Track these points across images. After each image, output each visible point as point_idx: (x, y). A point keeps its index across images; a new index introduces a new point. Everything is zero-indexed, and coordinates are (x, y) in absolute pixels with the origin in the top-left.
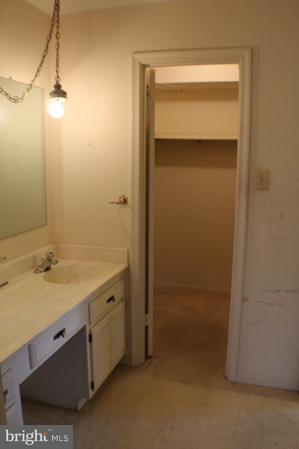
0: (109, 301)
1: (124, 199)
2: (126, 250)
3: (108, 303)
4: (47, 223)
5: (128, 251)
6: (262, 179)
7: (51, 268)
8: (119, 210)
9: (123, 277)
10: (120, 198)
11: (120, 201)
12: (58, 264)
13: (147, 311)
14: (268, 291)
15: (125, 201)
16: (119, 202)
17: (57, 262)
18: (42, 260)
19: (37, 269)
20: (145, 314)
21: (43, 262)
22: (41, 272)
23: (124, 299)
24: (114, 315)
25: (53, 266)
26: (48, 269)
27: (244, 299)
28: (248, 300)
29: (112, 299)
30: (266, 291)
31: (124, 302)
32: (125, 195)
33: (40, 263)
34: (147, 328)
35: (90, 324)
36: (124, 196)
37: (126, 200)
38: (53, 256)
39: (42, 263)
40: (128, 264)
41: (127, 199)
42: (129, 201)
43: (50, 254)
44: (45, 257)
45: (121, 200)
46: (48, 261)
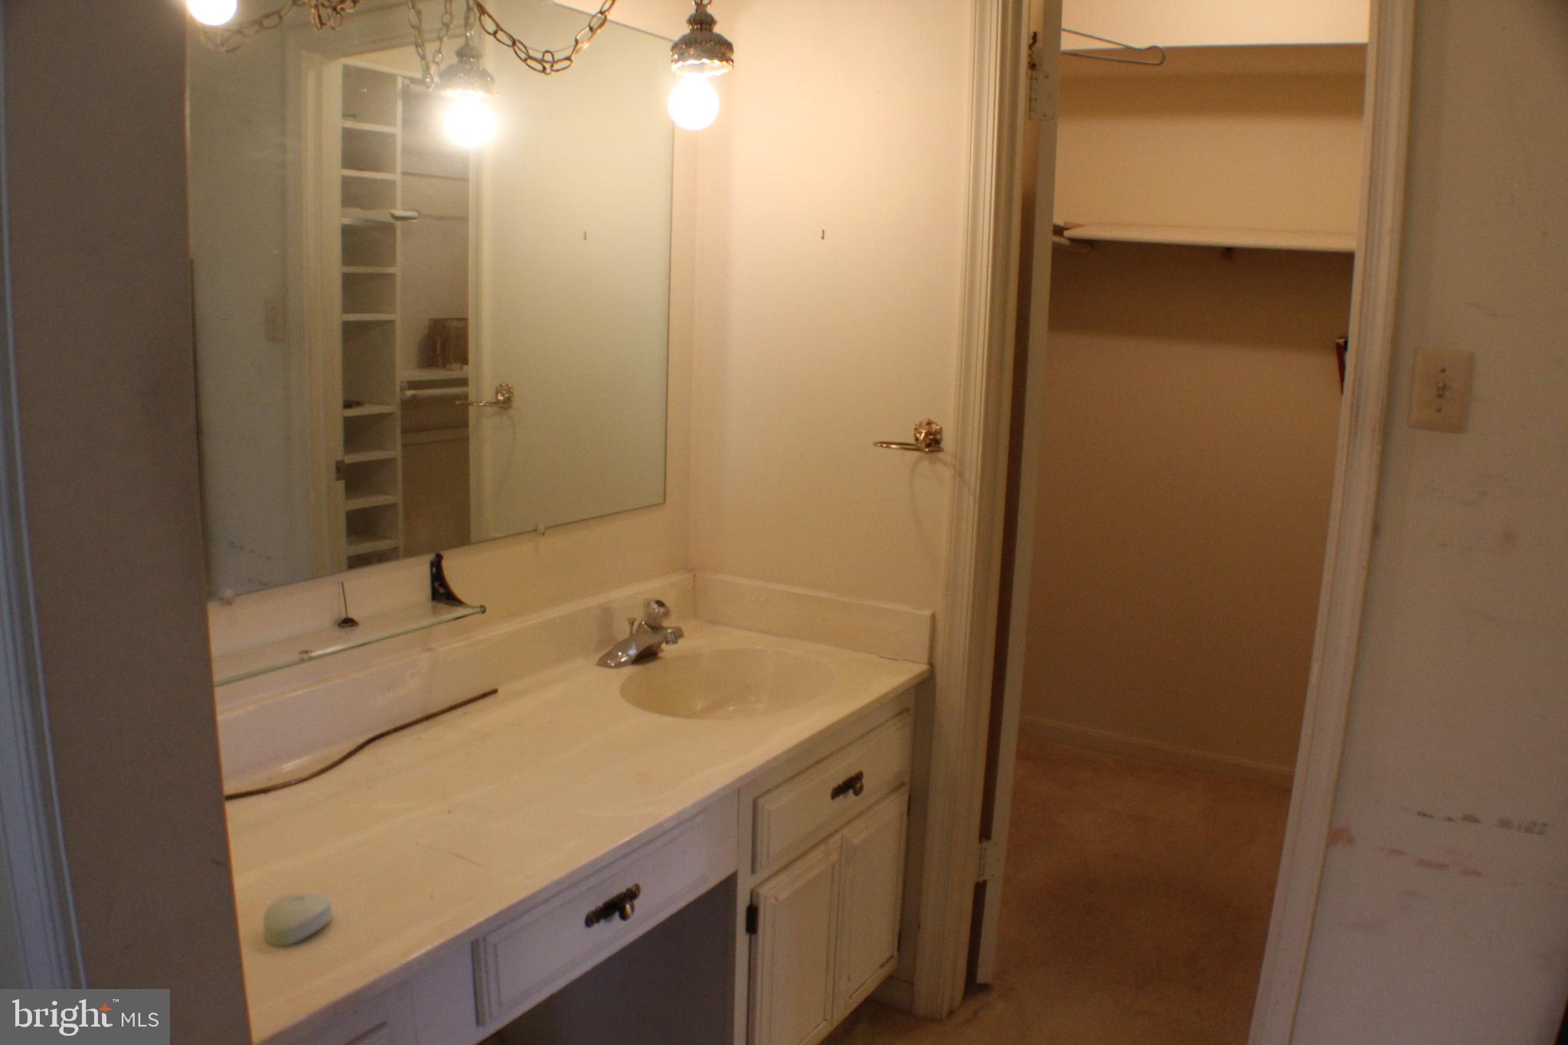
0: (839, 791)
1: (931, 434)
2: (928, 613)
3: (837, 799)
4: (665, 500)
5: (933, 617)
6: (1444, 387)
7: (660, 655)
8: (913, 471)
9: (907, 710)
10: (916, 429)
11: (917, 439)
12: (680, 641)
13: (985, 833)
14: (1431, 816)
15: (933, 442)
16: (913, 441)
17: (678, 635)
18: (632, 623)
19: (611, 655)
20: (980, 841)
21: (634, 632)
22: (620, 665)
23: (903, 784)
24: (856, 841)
25: (667, 650)
26: (647, 655)
27: (1337, 836)
28: (1351, 841)
29: (851, 785)
30: (1424, 815)
31: (905, 798)
32: (933, 419)
33: (623, 631)
34: (980, 889)
35: (753, 871)
36: (929, 423)
37: (938, 437)
38: (667, 614)
39: (632, 633)
40: (931, 664)
41: (940, 432)
42: (948, 441)
43: (656, 606)
44: (640, 617)
45: (918, 435)
46: (650, 630)
